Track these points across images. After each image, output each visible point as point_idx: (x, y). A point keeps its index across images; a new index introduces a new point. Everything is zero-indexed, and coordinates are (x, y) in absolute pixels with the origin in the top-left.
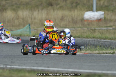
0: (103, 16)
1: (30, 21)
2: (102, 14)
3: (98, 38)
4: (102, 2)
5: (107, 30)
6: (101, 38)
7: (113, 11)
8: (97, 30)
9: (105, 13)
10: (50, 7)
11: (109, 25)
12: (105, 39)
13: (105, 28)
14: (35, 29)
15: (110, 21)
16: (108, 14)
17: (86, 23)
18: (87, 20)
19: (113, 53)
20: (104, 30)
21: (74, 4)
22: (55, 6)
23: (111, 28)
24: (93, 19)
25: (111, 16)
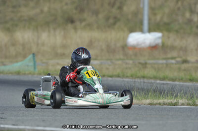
0: (159, 41)
2: (159, 38)
3: (151, 78)
4: (158, 17)
5: (167, 65)
6: (155, 78)
7: (177, 31)
8: (150, 64)
9: (163, 36)
10: (70, 26)
11: (169, 56)
12: (164, 79)
13: (164, 61)
14: (43, 63)
15: (173, 48)
16: (169, 38)
17: (130, 52)
18: (134, 48)
19: (176, 103)
20: (162, 64)
21: (111, 21)
22: (78, 24)
23: (173, 61)
24: (143, 45)
25: (174, 40)
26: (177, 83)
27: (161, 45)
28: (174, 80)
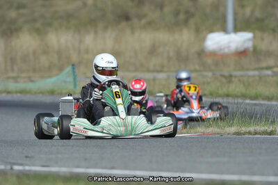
0: (250, 45)
1: (74, 58)
2: (249, 40)
3: (236, 96)
4: (248, 11)
5: (260, 77)
6: (244, 96)
7: (274, 30)
8: (236, 77)
9: (254, 37)
10: (124, 24)
11: (264, 65)
12: (256, 98)
13: (256, 73)
14: (87, 78)
15: (268, 54)
16: (262, 39)
17: (209, 61)
18: (213, 54)
19: (272, 131)
20: (254, 76)
21: (182, 16)
22: (135, 21)
23: (269, 72)
24: (226, 50)
25: (270, 43)
26: (274, 103)
27: (251, 49)
28: (269, 99)
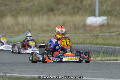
0: (105, 22)
1: (30, 28)
2: (105, 20)
3: (100, 44)
4: (105, 7)
5: (110, 36)
6: (103, 44)
7: (116, 16)
8: (100, 36)
9: (108, 19)
10: (51, 13)
11: (112, 31)
12: (109, 45)
13: (109, 34)
14: (36, 36)
15: (114, 26)
16: (111, 20)
17: (88, 29)
18: (90, 26)
19: (116, 59)
20: (107, 36)
21: (76, 10)
22: (56, 11)
23: (114, 34)
24: (95, 25)
25: (114, 21)
26: (116, 47)
27: (106, 24)
28: (114, 45)
